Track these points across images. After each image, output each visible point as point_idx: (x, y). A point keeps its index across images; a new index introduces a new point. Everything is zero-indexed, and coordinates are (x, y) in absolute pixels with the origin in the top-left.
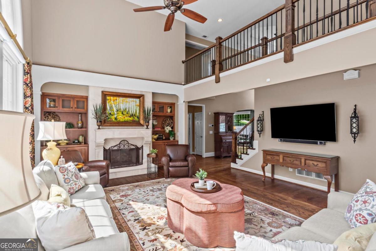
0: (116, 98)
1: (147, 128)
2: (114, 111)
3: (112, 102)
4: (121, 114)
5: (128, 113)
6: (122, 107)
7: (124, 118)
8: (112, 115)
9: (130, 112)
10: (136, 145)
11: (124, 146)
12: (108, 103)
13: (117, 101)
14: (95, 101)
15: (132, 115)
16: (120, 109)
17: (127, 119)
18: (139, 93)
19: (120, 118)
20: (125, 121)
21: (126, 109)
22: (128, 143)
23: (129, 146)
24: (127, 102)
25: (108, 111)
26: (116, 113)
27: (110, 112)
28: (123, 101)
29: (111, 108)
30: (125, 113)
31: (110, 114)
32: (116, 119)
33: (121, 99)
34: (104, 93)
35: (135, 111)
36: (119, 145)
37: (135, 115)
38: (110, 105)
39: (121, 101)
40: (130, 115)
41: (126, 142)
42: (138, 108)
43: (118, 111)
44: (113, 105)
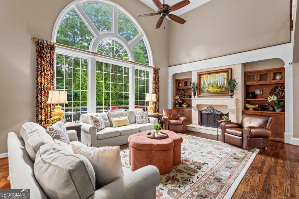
0: (207, 75)
1: (232, 97)
2: (206, 85)
3: (205, 79)
4: (211, 87)
5: (217, 86)
6: (212, 81)
7: (214, 89)
8: (205, 88)
9: (219, 85)
10: (220, 112)
11: (210, 111)
12: (202, 80)
13: (209, 78)
14: (194, 80)
15: (220, 87)
16: (211, 83)
17: (216, 90)
18: (228, 67)
19: (211, 90)
20: (214, 92)
21: (215, 83)
22: (214, 109)
23: (214, 112)
24: (216, 77)
25: (202, 86)
26: (207, 86)
27: (203, 86)
28: (212, 77)
29: (204, 83)
30: (214, 86)
31: (204, 87)
32: (207, 91)
33: (211, 75)
34: (199, 73)
35: (222, 84)
36: (206, 110)
37: (223, 87)
38: (204, 81)
39: (211, 77)
40: (218, 87)
41: (211, 108)
42: (226, 80)
43: (209, 85)
44: (206, 81)
